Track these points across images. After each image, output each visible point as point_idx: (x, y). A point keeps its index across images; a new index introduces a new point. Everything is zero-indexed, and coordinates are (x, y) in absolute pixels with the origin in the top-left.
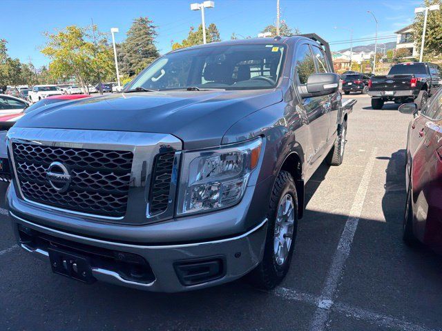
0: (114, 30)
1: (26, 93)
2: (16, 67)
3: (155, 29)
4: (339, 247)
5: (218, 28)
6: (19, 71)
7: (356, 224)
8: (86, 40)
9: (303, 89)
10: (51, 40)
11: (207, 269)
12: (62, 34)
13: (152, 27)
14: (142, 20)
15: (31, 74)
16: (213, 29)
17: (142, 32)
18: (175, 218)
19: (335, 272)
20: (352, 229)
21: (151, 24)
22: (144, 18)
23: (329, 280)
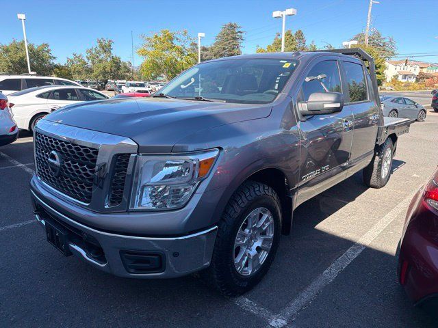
0: (201, 35)
1: (120, 87)
2: (116, 63)
3: (242, 34)
4: (326, 271)
5: (304, 34)
6: (119, 68)
7: (360, 251)
8: (176, 43)
9: (303, 107)
11: (147, 261)
13: (239, 32)
14: (231, 26)
15: (129, 71)
16: (300, 35)
17: (229, 37)
18: (128, 212)
19: (307, 295)
20: (351, 255)
21: (240, 30)
22: (233, 23)
23: (296, 301)
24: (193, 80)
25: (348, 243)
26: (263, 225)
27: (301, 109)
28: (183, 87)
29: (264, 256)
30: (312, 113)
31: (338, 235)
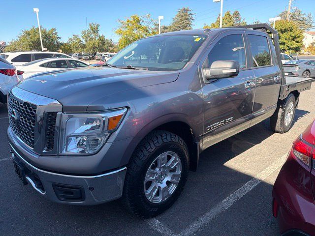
0: (161, 17)
1: (104, 57)
3: (193, 16)
4: (225, 200)
5: (240, 14)
6: (103, 44)
7: (256, 184)
8: (143, 24)
10: (121, 25)
11: (72, 193)
12: (128, 21)
13: (191, 14)
14: (185, 10)
15: (111, 46)
16: (237, 14)
17: (183, 18)
18: (58, 155)
19: (205, 219)
20: (248, 187)
21: (191, 13)
22: (186, 8)
23: (195, 224)
24: (133, 52)
25: (247, 178)
26: (172, 165)
27: (205, 74)
28: (125, 58)
29: (173, 188)
30: (213, 77)
31: (241, 172)
